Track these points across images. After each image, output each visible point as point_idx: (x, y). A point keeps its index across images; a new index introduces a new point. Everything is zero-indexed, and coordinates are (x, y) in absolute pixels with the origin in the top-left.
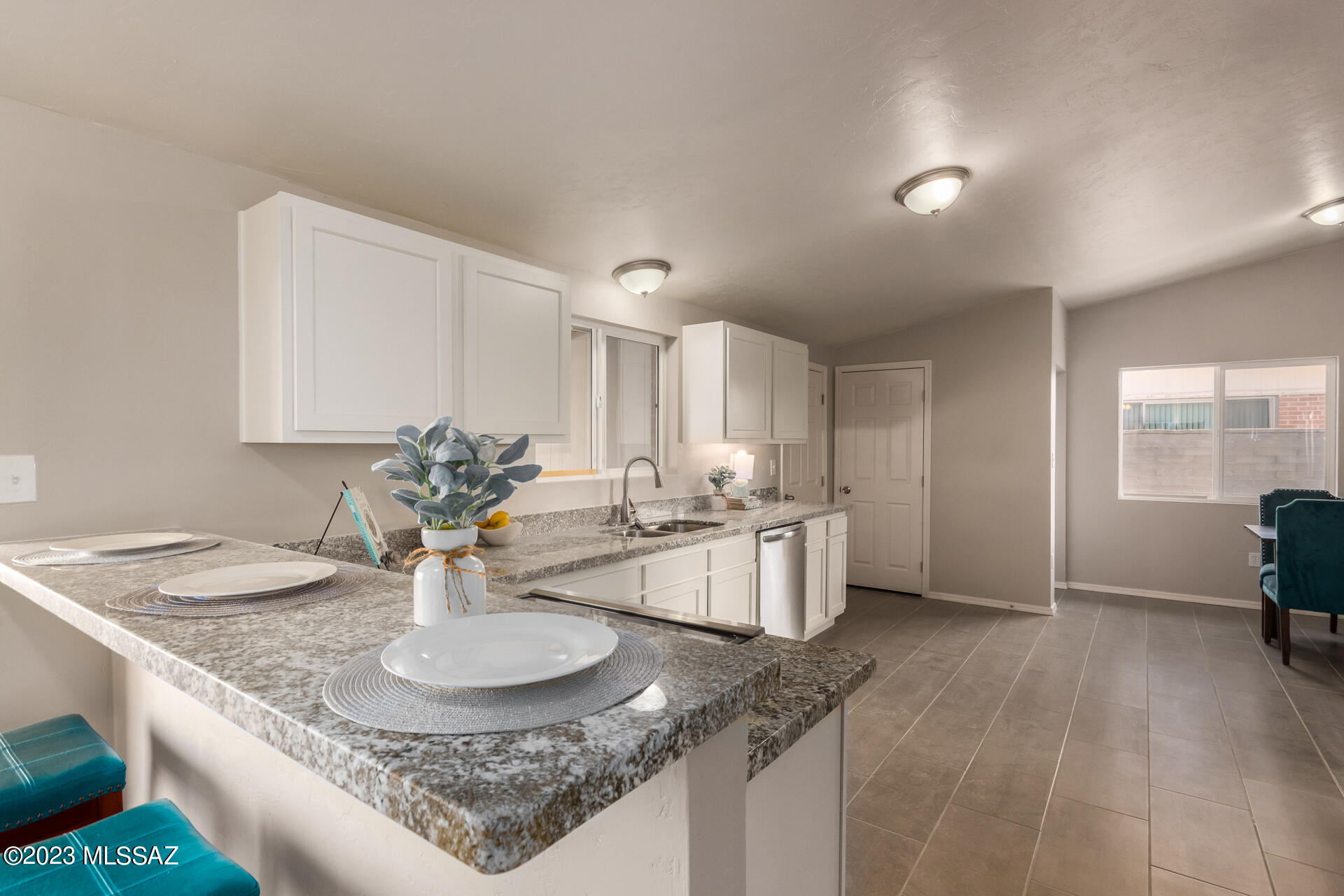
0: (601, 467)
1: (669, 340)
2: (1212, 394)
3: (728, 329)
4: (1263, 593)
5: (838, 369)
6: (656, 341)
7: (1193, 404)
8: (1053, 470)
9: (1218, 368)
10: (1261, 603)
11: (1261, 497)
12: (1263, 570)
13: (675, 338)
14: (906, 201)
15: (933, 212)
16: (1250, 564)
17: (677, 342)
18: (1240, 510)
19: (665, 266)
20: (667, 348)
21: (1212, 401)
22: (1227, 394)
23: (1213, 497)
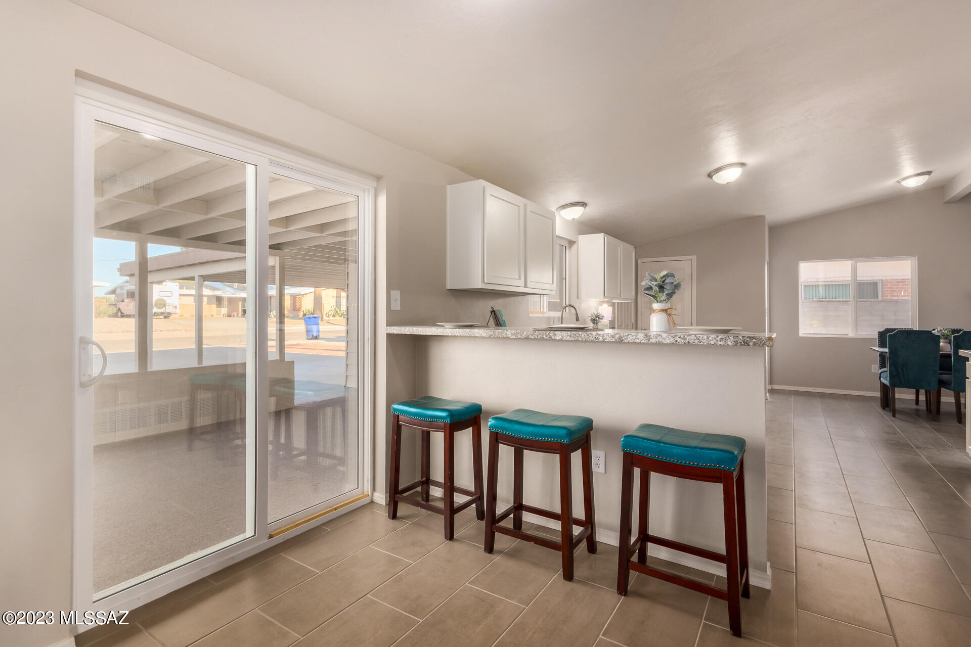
0: (545, 310)
1: (571, 243)
2: (850, 279)
3: (606, 238)
4: (881, 382)
5: (639, 261)
6: (565, 243)
7: (832, 285)
8: (766, 318)
9: (853, 262)
10: (880, 393)
11: (878, 333)
12: (880, 371)
13: (576, 242)
14: (713, 178)
15: (728, 183)
16: (873, 371)
17: (576, 243)
18: (866, 341)
19: (584, 204)
20: (570, 248)
21: (850, 282)
22: (858, 279)
23: (851, 334)
